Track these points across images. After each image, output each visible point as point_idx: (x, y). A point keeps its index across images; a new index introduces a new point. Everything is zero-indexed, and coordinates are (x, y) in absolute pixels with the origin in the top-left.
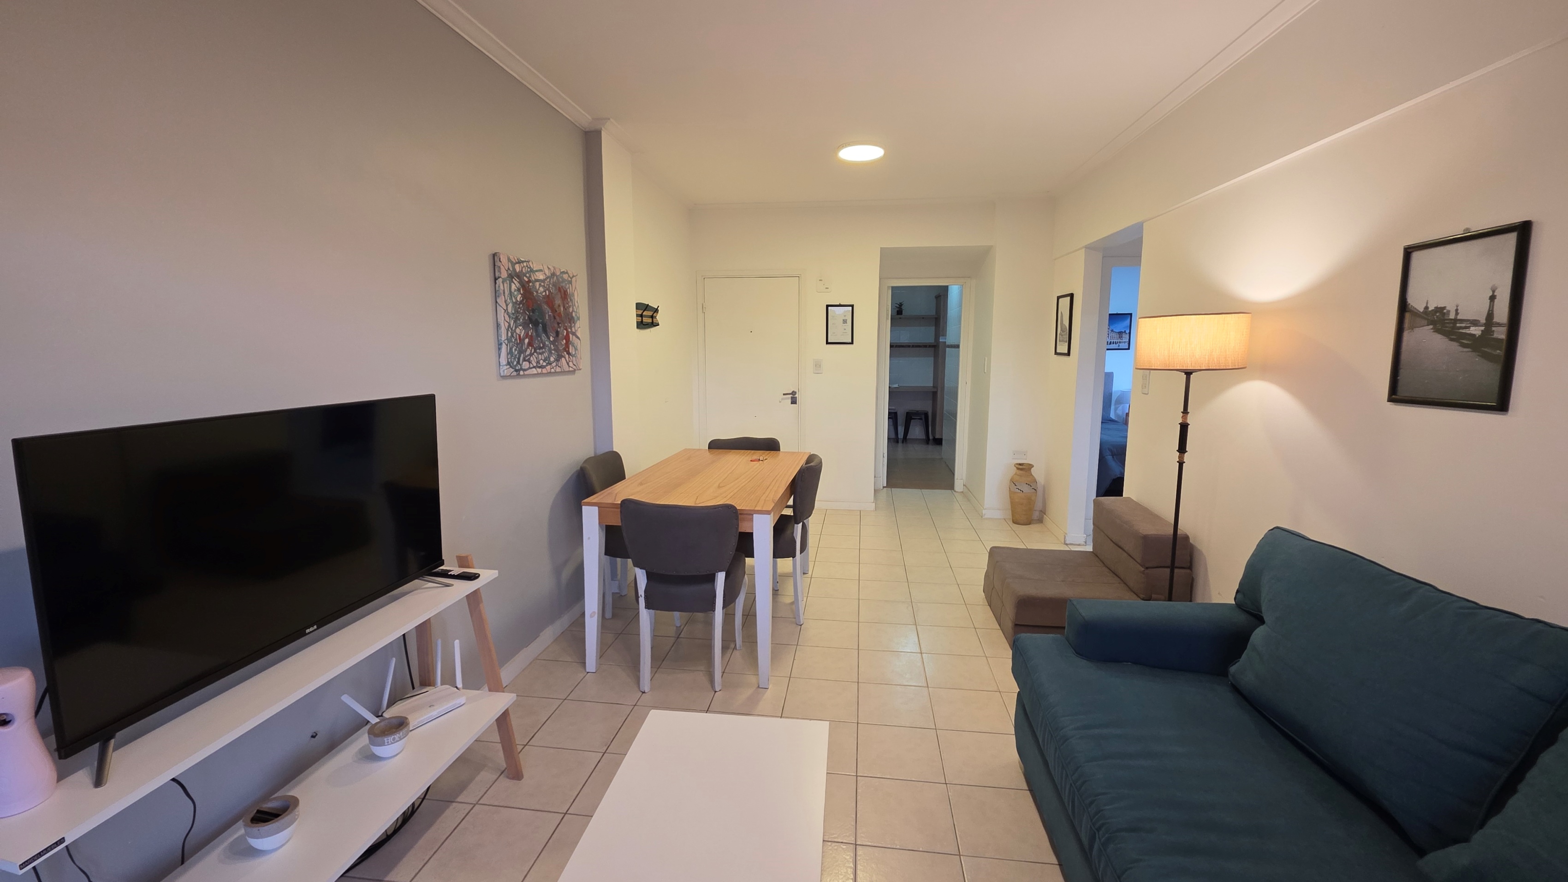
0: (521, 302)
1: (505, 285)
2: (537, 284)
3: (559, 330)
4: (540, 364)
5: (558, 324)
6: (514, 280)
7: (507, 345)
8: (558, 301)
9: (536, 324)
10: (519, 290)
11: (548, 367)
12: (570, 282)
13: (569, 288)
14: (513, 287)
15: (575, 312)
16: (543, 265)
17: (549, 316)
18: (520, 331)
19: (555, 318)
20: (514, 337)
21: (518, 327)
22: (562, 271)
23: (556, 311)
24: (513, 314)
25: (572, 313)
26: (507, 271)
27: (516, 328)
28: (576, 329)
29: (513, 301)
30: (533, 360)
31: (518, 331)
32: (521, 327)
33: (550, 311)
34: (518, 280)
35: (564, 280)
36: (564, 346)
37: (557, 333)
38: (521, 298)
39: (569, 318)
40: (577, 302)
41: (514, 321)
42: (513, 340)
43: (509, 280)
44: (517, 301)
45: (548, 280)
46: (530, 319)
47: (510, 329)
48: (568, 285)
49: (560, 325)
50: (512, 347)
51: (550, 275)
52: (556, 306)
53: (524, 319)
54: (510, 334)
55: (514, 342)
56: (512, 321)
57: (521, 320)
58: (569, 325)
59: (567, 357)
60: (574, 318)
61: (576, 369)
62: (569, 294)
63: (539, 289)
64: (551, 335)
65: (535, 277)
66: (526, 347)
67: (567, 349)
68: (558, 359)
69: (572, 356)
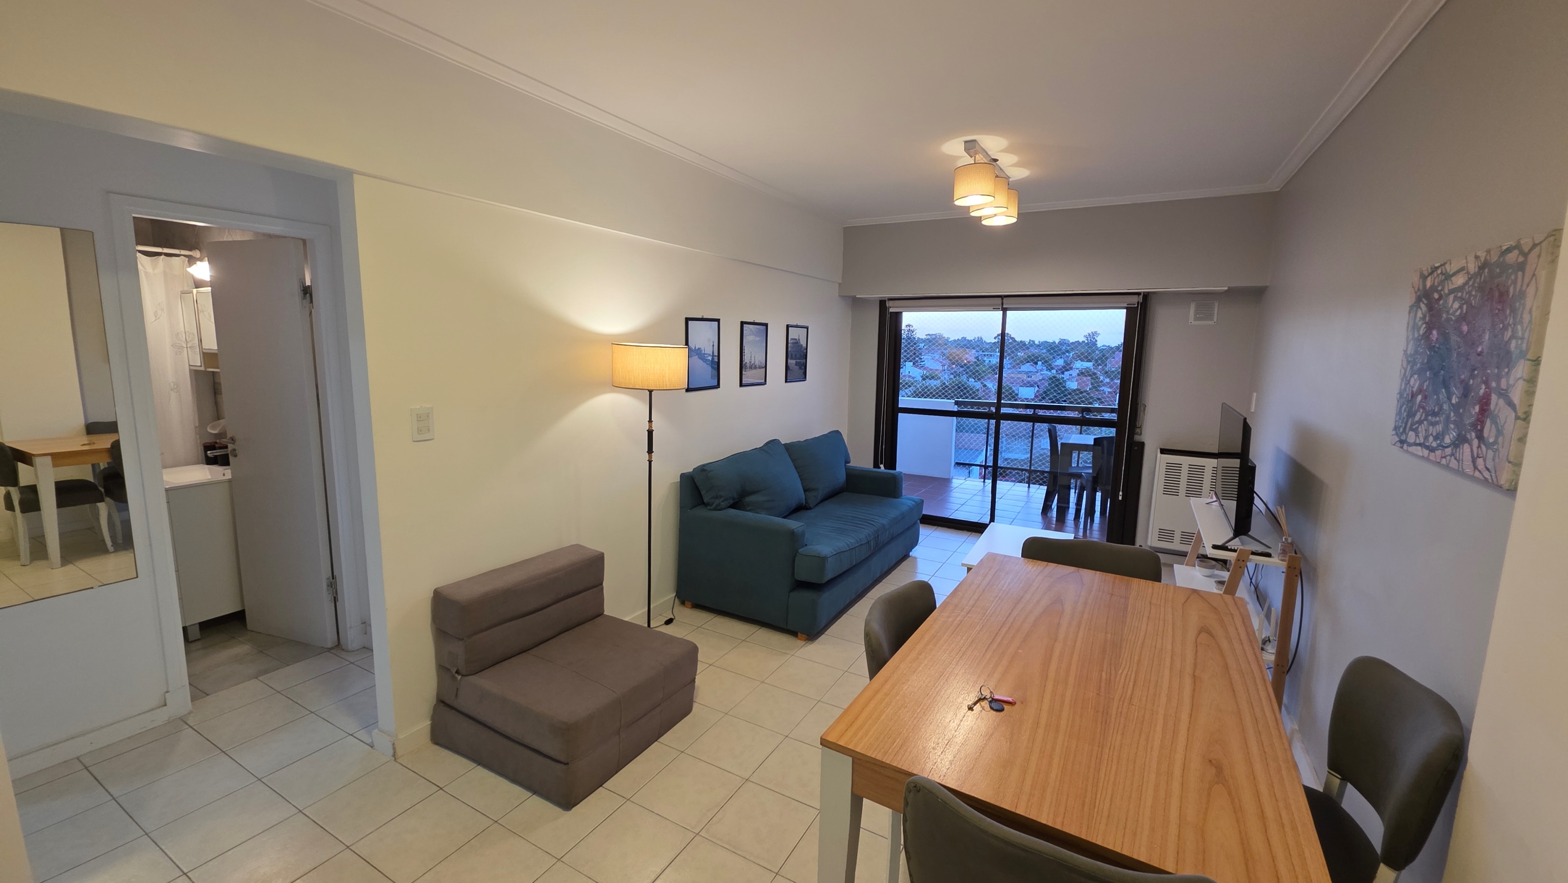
2: (1451, 299)
5: (1474, 370)
6: (1421, 304)
7: (1398, 401)
8: (1483, 321)
10: (1424, 317)
18: (1415, 382)
20: (1407, 388)
21: (1413, 375)
23: (1474, 343)
24: (1411, 356)
25: (1508, 342)
27: (1411, 377)
28: (1511, 382)
30: (1422, 433)
31: (1412, 381)
32: (1416, 377)
34: (1426, 302)
35: (1507, 267)
37: (1467, 390)
38: (1425, 330)
41: (1410, 368)
42: (1406, 393)
44: (1420, 336)
45: (1471, 282)
47: (1404, 379)
48: (1514, 276)
50: (1403, 403)
51: (1477, 270)
52: (1476, 332)
53: (1423, 361)
54: (1403, 383)
57: (1419, 365)
58: (1496, 371)
59: (1475, 442)
60: (1508, 352)
61: (1490, 481)
62: (1513, 295)
63: (1452, 306)
64: (1456, 394)
65: (1451, 287)
66: (1417, 408)
67: (1478, 426)
68: (1457, 442)
69: (1489, 446)
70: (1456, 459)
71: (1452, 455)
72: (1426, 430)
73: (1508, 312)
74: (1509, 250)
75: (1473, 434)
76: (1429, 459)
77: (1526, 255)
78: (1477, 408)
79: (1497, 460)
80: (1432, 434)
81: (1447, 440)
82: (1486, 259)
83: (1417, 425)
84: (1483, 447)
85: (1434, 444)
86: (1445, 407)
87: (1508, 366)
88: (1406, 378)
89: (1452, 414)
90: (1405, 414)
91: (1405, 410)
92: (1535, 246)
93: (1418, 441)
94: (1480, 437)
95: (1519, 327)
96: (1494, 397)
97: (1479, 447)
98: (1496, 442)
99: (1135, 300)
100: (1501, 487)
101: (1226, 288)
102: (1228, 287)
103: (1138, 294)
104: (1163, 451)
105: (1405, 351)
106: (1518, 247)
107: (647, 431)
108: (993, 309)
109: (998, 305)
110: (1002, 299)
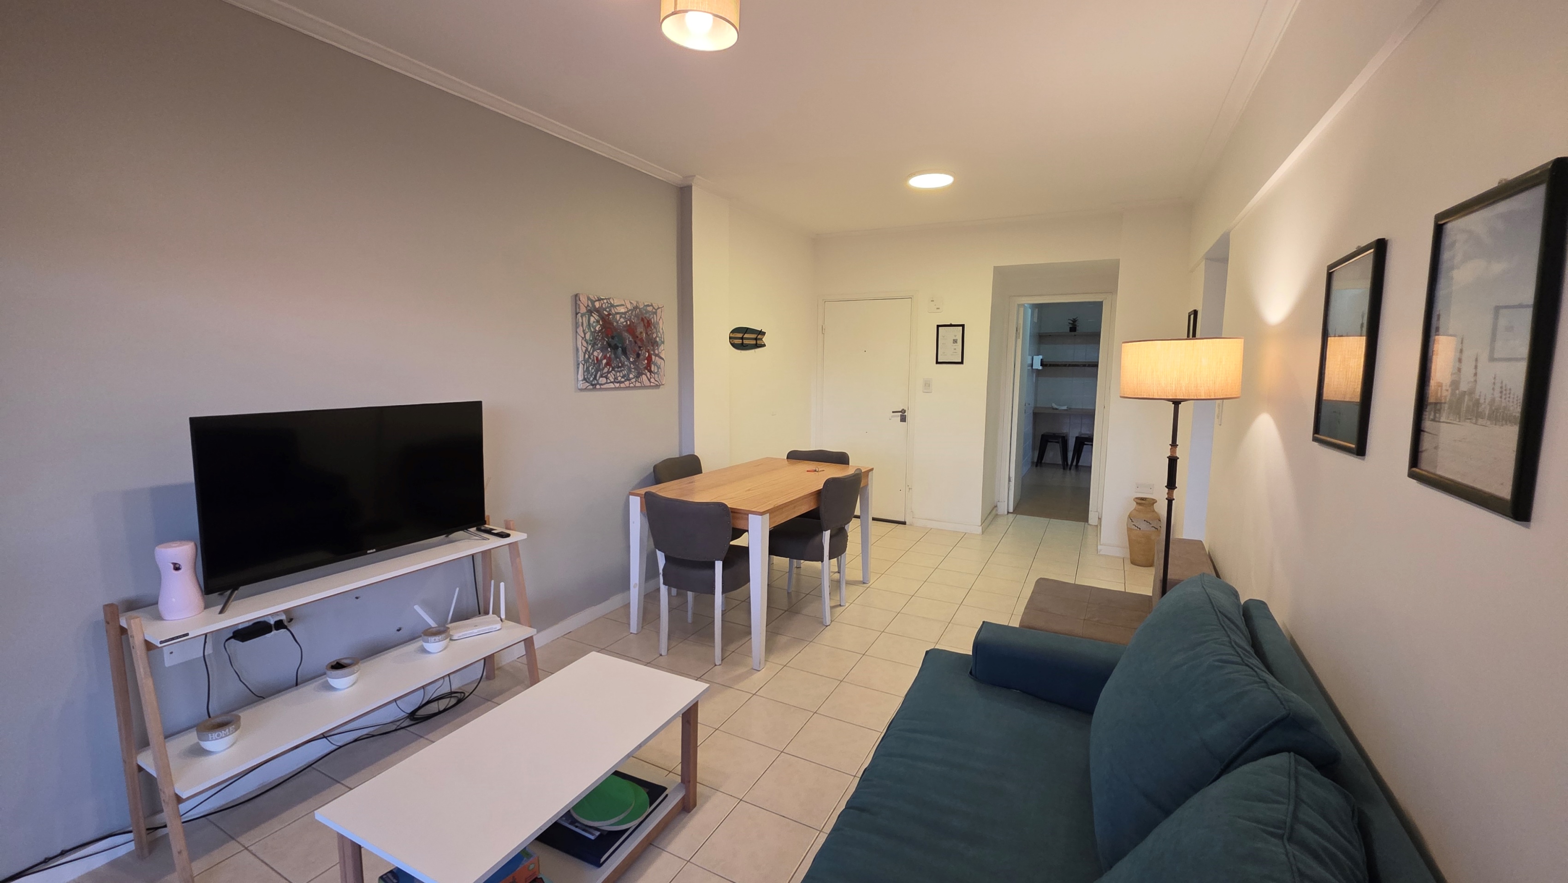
0: (599, 331)
1: (584, 318)
2: (618, 317)
3: (640, 352)
4: (617, 379)
5: (640, 347)
6: (593, 314)
7: (584, 365)
8: (640, 329)
9: (615, 348)
10: (598, 322)
11: (627, 383)
12: (656, 313)
13: (653, 317)
14: (592, 319)
15: (659, 337)
16: (624, 301)
17: (630, 341)
18: (598, 354)
19: (636, 342)
20: (591, 359)
21: (595, 350)
22: (645, 304)
23: (637, 337)
24: (591, 341)
25: (656, 337)
26: (586, 307)
27: (593, 351)
28: (660, 351)
29: (591, 330)
30: (611, 377)
31: (595, 354)
32: (598, 351)
33: (631, 337)
34: (597, 314)
35: (647, 312)
36: (645, 366)
37: (638, 355)
38: (600, 328)
39: (652, 342)
40: (662, 329)
41: (592, 347)
42: (591, 361)
43: (588, 315)
44: (596, 330)
45: (630, 312)
46: (609, 345)
47: (587, 353)
48: (652, 316)
49: (642, 348)
50: (589, 367)
51: (632, 308)
52: (638, 333)
53: (603, 344)
54: (587, 356)
55: (591, 363)
56: (590, 347)
57: (599, 345)
58: (652, 348)
59: (648, 374)
60: (657, 341)
61: (658, 384)
62: (654, 322)
63: (619, 320)
64: (631, 357)
66: (603, 366)
67: (648, 368)
68: (637, 376)
69: (654, 373)
73: (653, 328)
75: (646, 371)
76: (621, 388)
77: (656, 310)
78: (646, 361)
79: (660, 377)
80: (620, 376)
81: (631, 376)
83: (606, 374)
85: (623, 380)
86: (626, 363)
87: (657, 346)
88: (589, 352)
89: (632, 365)
90: (593, 370)
92: (659, 308)
93: (609, 381)
94: (650, 371)
95: (659, 333)
96: (653, 357)
97: (651, 374)
98: (658, 371)
106: (652, 305)
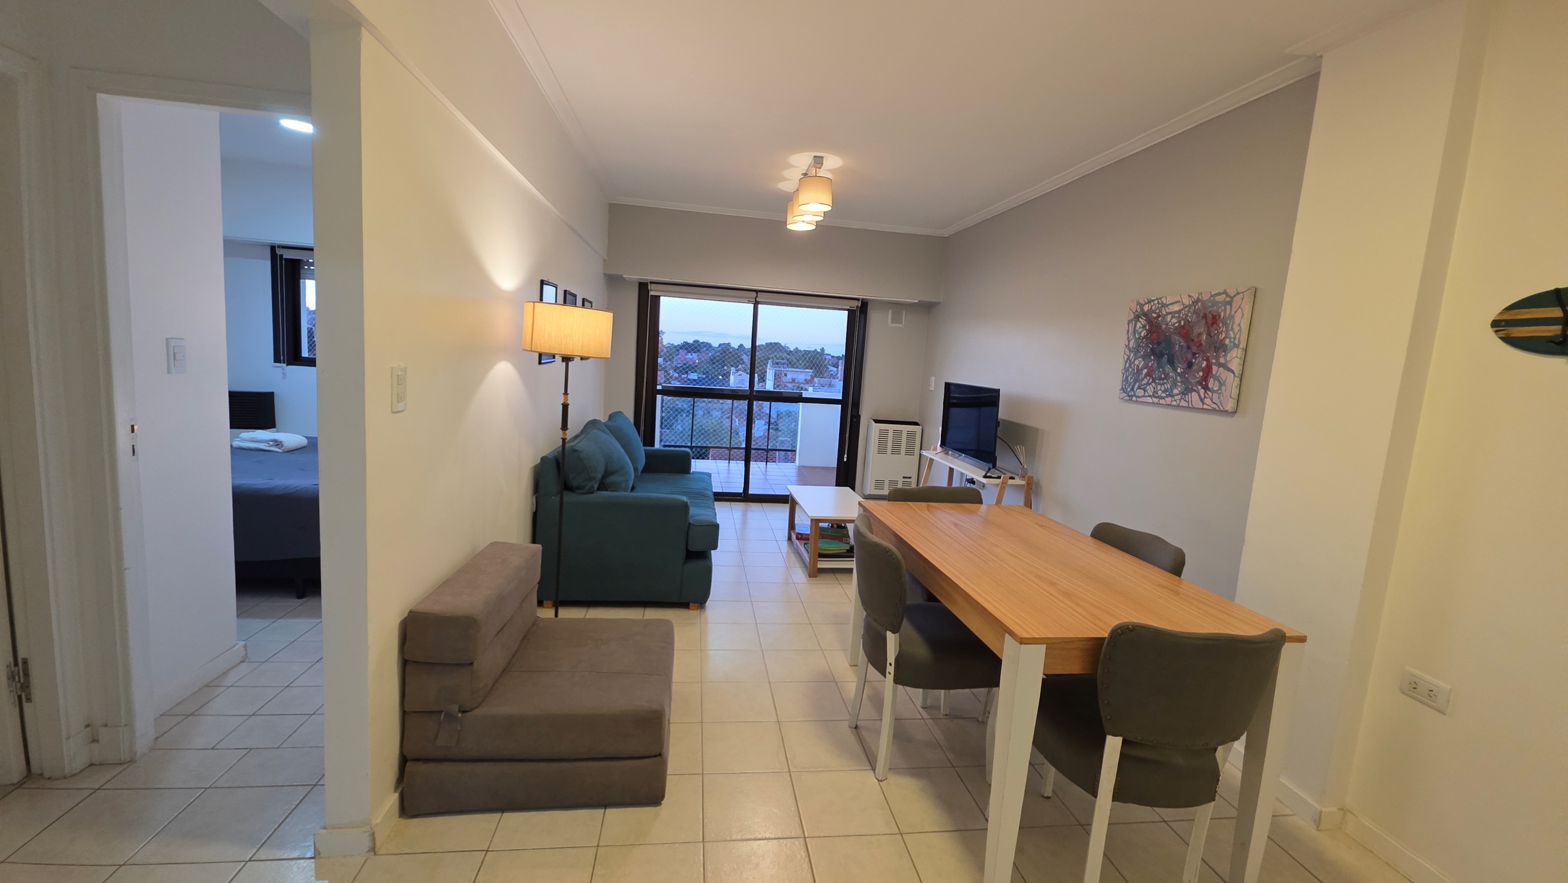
0: (1144, 337)
2: (1169, 317)
3: (1194, 360)
5: (1194, 354)
6: (1140, 319)
10: (1144, 326)
12: (1230, 303)
14: (1139, 325)
15: (1230, 339)
16: (1181, 296)
17: (1181, 347)
18: (1139, 362)
19: (1189, 348)
20: (1131, 367)
21: (1137, 359)
22: (1212, 294)
23: (1193, 340)
25: (1221, 339)
26: (1134, 313)
28: (1229, 359)
29: (1135, 336)
30: (1150, 390)
32: (1140, 359)
33: (1183, 341)
34: (1145, 318)
35: (1215, 303)
37: (1190, 365)
38: (1146, 333)
39: (1215, 347)
43: (1135, 321)
45: (1186, 310)
46: (1153, 352)
47: (1128, 361)
48: (1223, 308)
49: (1197, 355)
50: (1128, 376)
51: (1191, 303)
52: (1194, 335)
54: (1127, 365)
56: (1132, 354)
57: (1142, 353)
58: (1214, 355)
59: (1202, 391)
60: (1226, 346)
61: (1217, 409)
62: (1223, 317)
63: (1170, 321)
64: (1180, 367)
65: (1168, 311)
66: (1143, 376)
67: (1204, 383)
68: (1185, 392)
69: (1213, 392)
70: (1186, 401)
71: (1182, 398)
72: (1154, 388)
73: (1221, 325)
74: (1219, 294)
75: (1200, 387)
76: (1160, 404)
77: (1232, 298)
78: (1201, 374)
79: (1221, 398)
80: (1160, 390)
81: (1176, 392)
82: (1198, 298)
83: (1145, 386)
84: (1209, 393)
85: (1164, 395)
86: (1171, 374)
87: (1224, 351)
88: (1130, 361)
89: (1179, 378)
90: (1132, 380)
91: (1131, 378)
92: (1238, 293)
93: (1146, 394)
94: (1206, 388)
95: (1231, 332)
96: (1215, 368)
97: (1205, 393)
98: (1220, 389)
99: (855, 304)
100: (1227, 411)
101: (917, 301)
102: (919, 301)
103: (858, 299)
104: (876, 421)
105: (1127, 346)
106: (1225, 292)
107: (562, 404)
108: (748, 301)
109: (752, 298)
110: (757, 293)
